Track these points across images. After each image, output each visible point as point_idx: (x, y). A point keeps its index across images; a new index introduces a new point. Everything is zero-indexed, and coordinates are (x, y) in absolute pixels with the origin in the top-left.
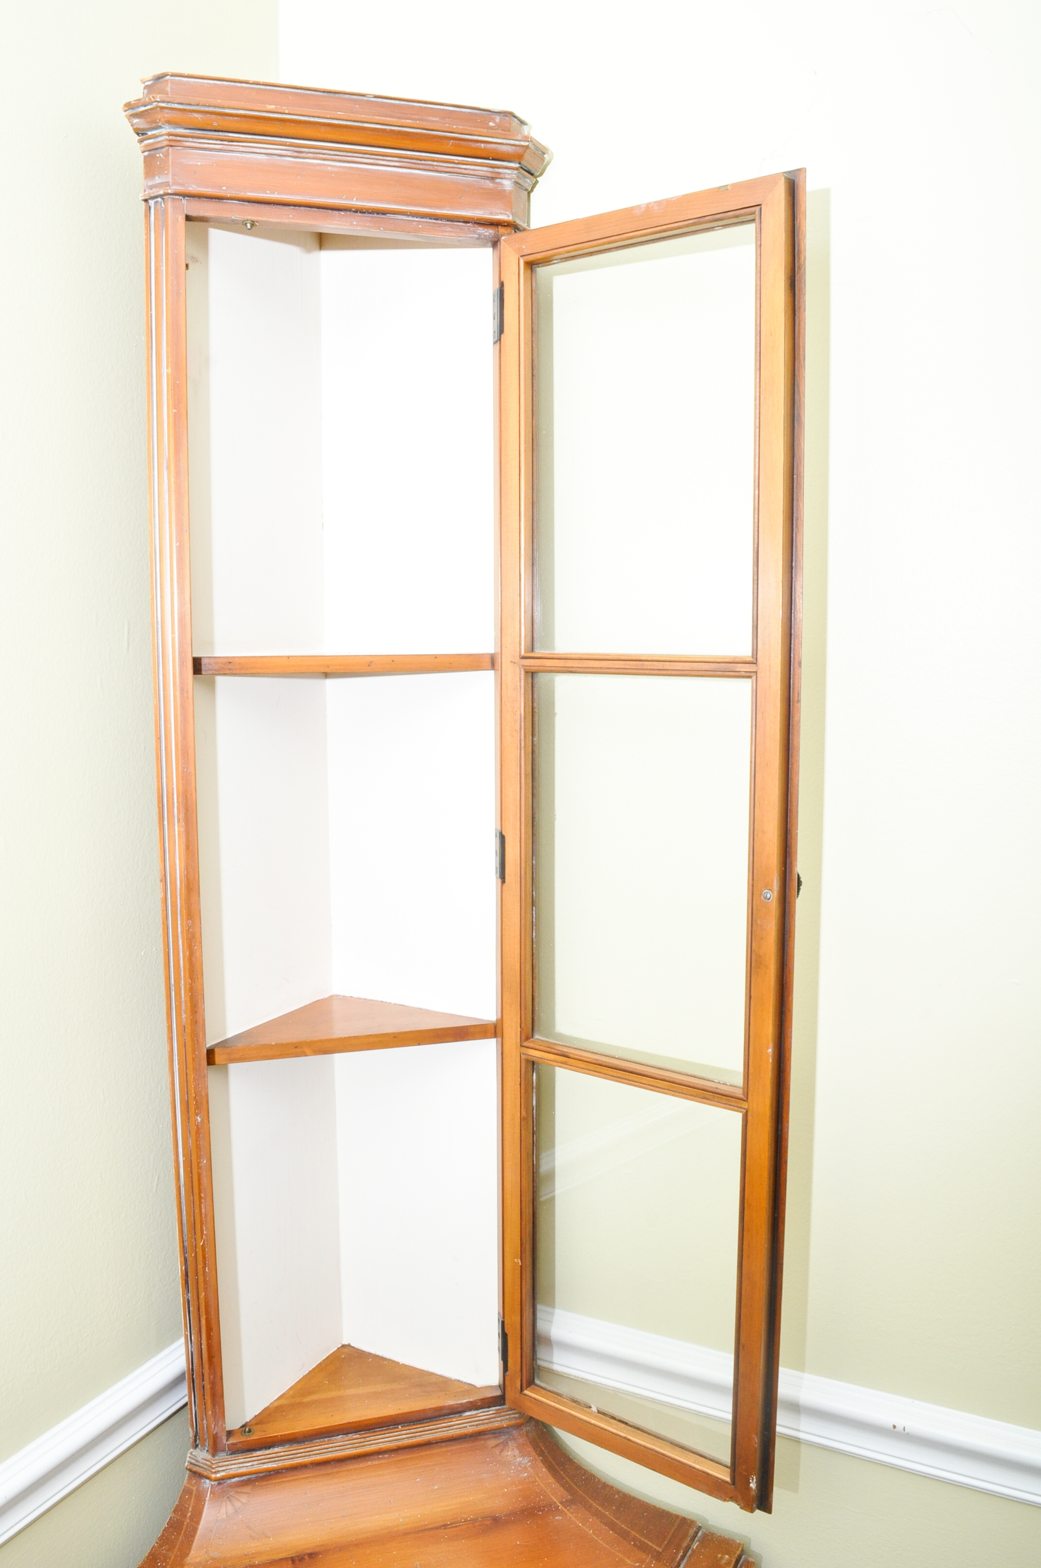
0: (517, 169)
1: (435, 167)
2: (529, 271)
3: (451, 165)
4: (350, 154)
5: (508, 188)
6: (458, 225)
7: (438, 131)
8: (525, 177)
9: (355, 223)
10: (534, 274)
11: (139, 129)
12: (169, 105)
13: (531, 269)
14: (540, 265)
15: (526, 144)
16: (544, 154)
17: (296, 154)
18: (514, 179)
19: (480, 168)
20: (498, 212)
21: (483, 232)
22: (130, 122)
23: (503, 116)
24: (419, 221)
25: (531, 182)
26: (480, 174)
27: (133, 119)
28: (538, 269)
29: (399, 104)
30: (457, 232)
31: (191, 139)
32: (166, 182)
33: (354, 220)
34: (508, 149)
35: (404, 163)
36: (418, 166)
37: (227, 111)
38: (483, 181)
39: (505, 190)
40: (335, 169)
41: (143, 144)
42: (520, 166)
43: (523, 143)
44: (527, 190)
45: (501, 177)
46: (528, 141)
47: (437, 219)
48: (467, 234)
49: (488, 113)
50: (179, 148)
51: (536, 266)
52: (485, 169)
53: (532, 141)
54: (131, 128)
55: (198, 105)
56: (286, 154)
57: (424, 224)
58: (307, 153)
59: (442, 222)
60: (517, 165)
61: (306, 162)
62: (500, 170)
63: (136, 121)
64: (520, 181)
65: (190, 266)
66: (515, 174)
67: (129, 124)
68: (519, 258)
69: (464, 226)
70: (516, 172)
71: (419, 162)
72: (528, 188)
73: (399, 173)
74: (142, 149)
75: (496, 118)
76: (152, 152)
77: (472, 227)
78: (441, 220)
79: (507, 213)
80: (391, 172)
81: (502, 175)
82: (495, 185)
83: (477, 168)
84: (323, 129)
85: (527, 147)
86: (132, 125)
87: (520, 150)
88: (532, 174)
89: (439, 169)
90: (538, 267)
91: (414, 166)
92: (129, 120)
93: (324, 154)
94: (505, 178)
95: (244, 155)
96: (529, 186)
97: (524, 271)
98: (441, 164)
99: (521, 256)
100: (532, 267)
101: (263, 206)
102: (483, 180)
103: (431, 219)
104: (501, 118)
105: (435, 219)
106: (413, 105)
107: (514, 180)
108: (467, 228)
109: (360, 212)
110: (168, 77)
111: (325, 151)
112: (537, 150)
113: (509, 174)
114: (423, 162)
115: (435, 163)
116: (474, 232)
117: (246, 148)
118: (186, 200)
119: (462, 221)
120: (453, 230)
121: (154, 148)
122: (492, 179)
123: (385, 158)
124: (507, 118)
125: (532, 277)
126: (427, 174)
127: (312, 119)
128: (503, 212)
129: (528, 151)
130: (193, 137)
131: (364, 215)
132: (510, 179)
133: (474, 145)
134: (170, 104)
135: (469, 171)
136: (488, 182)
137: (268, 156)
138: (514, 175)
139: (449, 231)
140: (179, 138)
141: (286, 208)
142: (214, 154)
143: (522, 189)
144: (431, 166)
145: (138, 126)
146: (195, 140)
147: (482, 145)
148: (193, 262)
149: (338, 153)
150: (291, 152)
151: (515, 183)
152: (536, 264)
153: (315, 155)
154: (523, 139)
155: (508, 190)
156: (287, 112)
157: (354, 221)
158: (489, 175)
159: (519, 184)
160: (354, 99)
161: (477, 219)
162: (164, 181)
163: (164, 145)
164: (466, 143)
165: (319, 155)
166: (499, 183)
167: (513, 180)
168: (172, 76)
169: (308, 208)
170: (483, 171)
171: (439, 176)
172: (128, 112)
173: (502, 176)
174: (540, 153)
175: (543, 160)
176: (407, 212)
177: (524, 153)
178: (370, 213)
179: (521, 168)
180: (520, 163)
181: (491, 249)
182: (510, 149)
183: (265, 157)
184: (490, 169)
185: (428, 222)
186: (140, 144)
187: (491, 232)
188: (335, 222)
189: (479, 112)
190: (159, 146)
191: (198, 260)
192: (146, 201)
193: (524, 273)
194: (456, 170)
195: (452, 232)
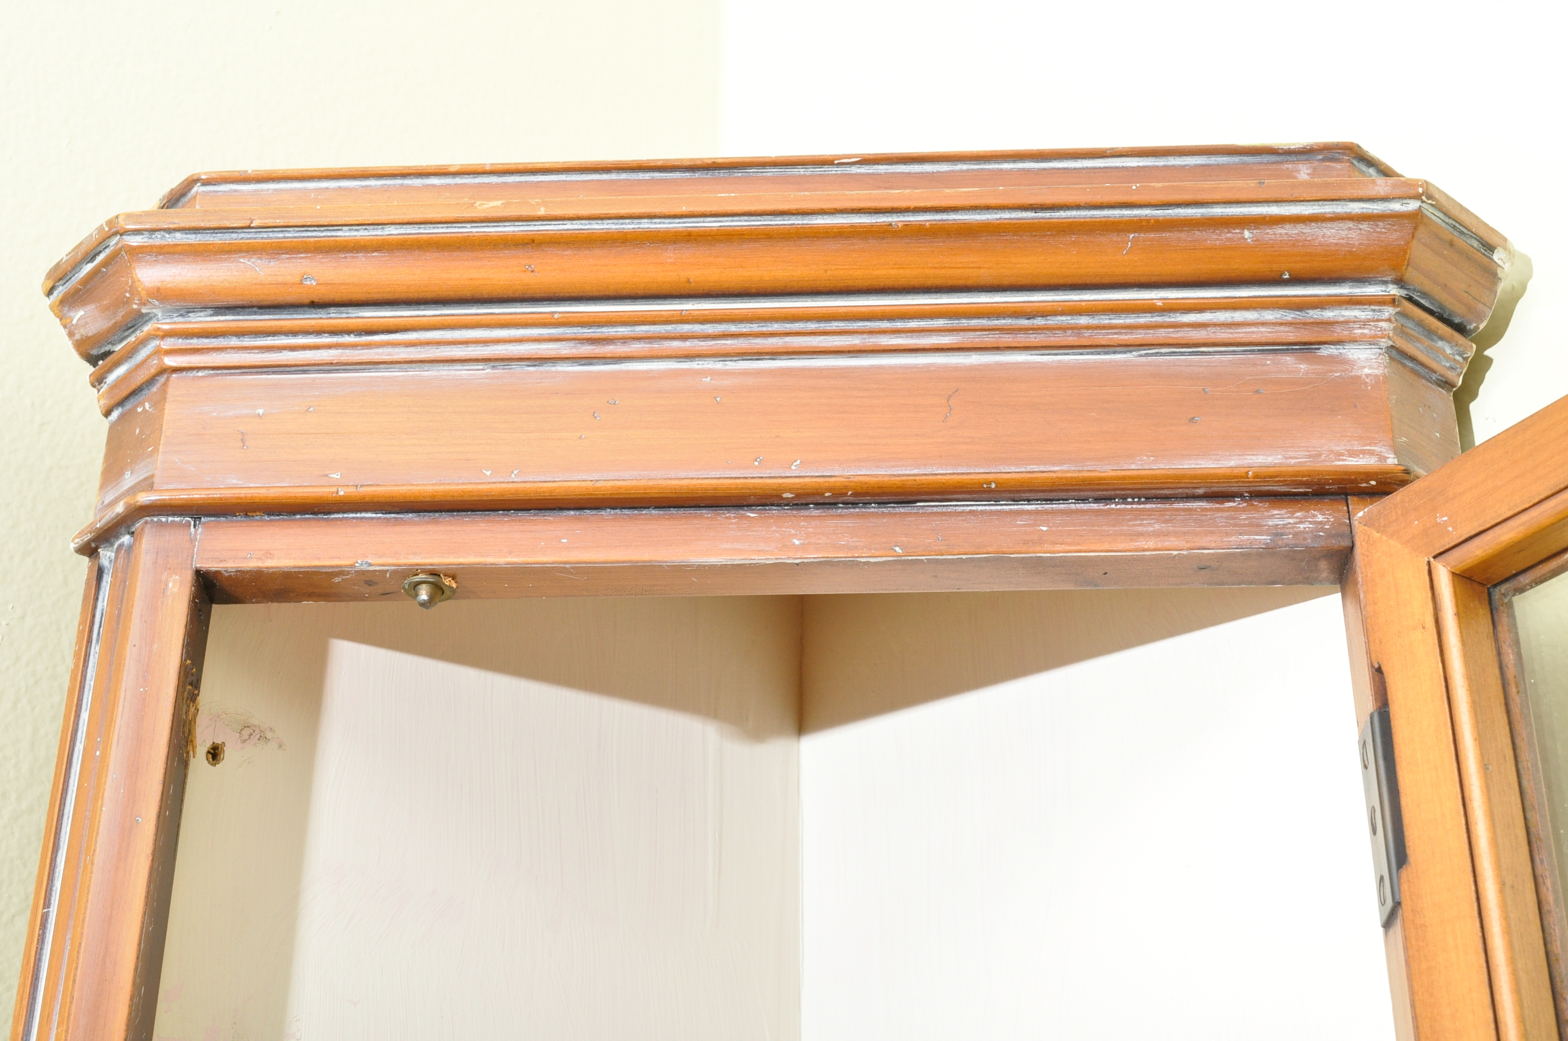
0: (1393, 302)
1: (1087, 333)
2: (1483, 613)
3: (1143, 319)
4: (776, 327)
5: (1367, 371)
6: (1190, 510)
7: (1078, 207)
8: (1431, 333)
9: (797, 542)
10: (1504, 620)
11: (88, 338)
12: (158, 240)
13: (1490, 603)
14: (1524, 579)
15: (1413, 205)
16: (1491, 248)
17: (587, 350)
18: (1389, 338)
19: (1250, 316)
20: (1339, 448)
21: (1291, 521)
22: (65, 327)
23: (1323, 160)
24: (1037, 512)
25: (1460, 355)
26: (1255, 338)
27: (72, 314)
28: (1517, 599)
29: (953, 171)
30: (1185, 533)
31: (234, 342)
32: (145, 479)
33: (793, 532)
34: (1344, 233)
35: (971, 334)
36: (1022, 339)
37: (345, 234)
38: (1269, 360)
39: (1358, 378)
40: (727, 382)
41: (105, 388)
42: (1403, 293)
43: (1396, 207)
44: (1446, 384)
45: (1335, 337)
46: (1418, 197)
47: (1108, 499)
48: (1227, 534)
49: (1266, 158)
50: (200, 374)
51: (1503, 588)
52: (1269, 316)
53: (1430, 197)
54: (69, 344)
55: (249, 227)
56: (553, 353)
57: (1058, 520)
58: (625, 340)
59: (1129, 507)
60: (1393, 290)
61: (629, 372)
62: (1329, 314)
63: (78, 315)
64: (1411, 348)
65: (229, 755)
66: (1389, 320)
67: (63, 332)
68: (1429, 563)
69: (1211, 509)
70: (1389, 311)
71: (1024, 322)
72: (1451, 375)
73: (956, 368)
74: (102, 402)
75: (1298, 171)
76: (128, 406)
77: (1244, 510)
78: (1124, 499)
79: (1377, 449)
80: (927, 368)
81: (1338, 329)
82: (1319, 368)
83: (1239, 316)
84: (670, 255)
85: (1416, 217)
86: (71, 334)
87: (1394, 236)
88: (1460, 329)
89: (1102, 337)
90: (1521, 590)
91: (1007, 339)
92: (61, 319)
93: (684, 338)
94: (1354, 341)
95: (414, 373)
96: (1452, 368)
97: (1457, 606)
98: (1105, 320)
99: (1435, 557)
100: (1490, 595)
101: (467, 518)
102: (1270, 357)
103: (1084, 500)
104: (1315, 169)
105: (1097, 500)
106: (1001, 170)
107: (1391, 343)
108: (1225, 514)
109: (818, 505)
110: (197, 188)
111: (686, 328)
112: (1462, 233)
113: (1365, 323)
114: (1039, 322)
115: (1083, 320)
116: (1251, 525)
117: (419, 349)
118: (205, 523)
119: (1201, 491)
120: (1169, 527)
121: (130, 390)
122: (1305, 348)
123: (899, 325)
124: (1338, 166)
125: (1496, 640)
126: (1059, 361)
127: (629, 226)
128: (1357, 447)
129: (1422, 233)
130: (240, 333)
131: (833, 512)
132: (1372, 341)
133: (1214, 238)
134: (158, 235)
135: (1211, 330)
136: (1288, 359)
137: (494, 367)
138: (1384, 325)
139: (1156, 534)
140: (195, 342)
141: (550, 517)
142: (314, 380)
143: (1429, 380)
144: (1069, 332)
145: (83, 331)
146: (247, 342)
147: (1247, 234)
148: (245, 741)
149: (733, 328)
150: (571, 344)
151: (1394, 353)
152: (1507, 580)
153: (656, 345)
154: (1398, 192)
155: (1367, 376)
156: (542, 212)
157: (795, 536)
158: (1291, 335)
159: (1412, 359)
160: (794, 176)
161: (1256, 476)
162: (142, 478)
163: (153, 371)
164: (1183, 235)
165: (667, 344)
166: (1331, 359)
167: (1385, 343)
168: (207, 183)
169: (626, 512)
170: (1263, 324)
171: (1103, 362)
172: (56, 293)
173: (1339, 332)
174: (1475, 244)
175: (1491, 274)
176: (990, 483)
177: (1408, 243)
178: (854, 504)
179: (1410, 299)
180: (1400, 282)
181: (1337, 598)
182: (1353, 234)
183: (487, 371)
184: (1290, 316)
185: (1077, 511)
186: (99, 391)
187: (1320, 518)
188: (725, 546)
189: (1236, 159)
190: (141, 377)
191: (269, 735)
192: (89, 550)
193: (1458, 614)
194: (1162, 334)
195: (1167, 534)
